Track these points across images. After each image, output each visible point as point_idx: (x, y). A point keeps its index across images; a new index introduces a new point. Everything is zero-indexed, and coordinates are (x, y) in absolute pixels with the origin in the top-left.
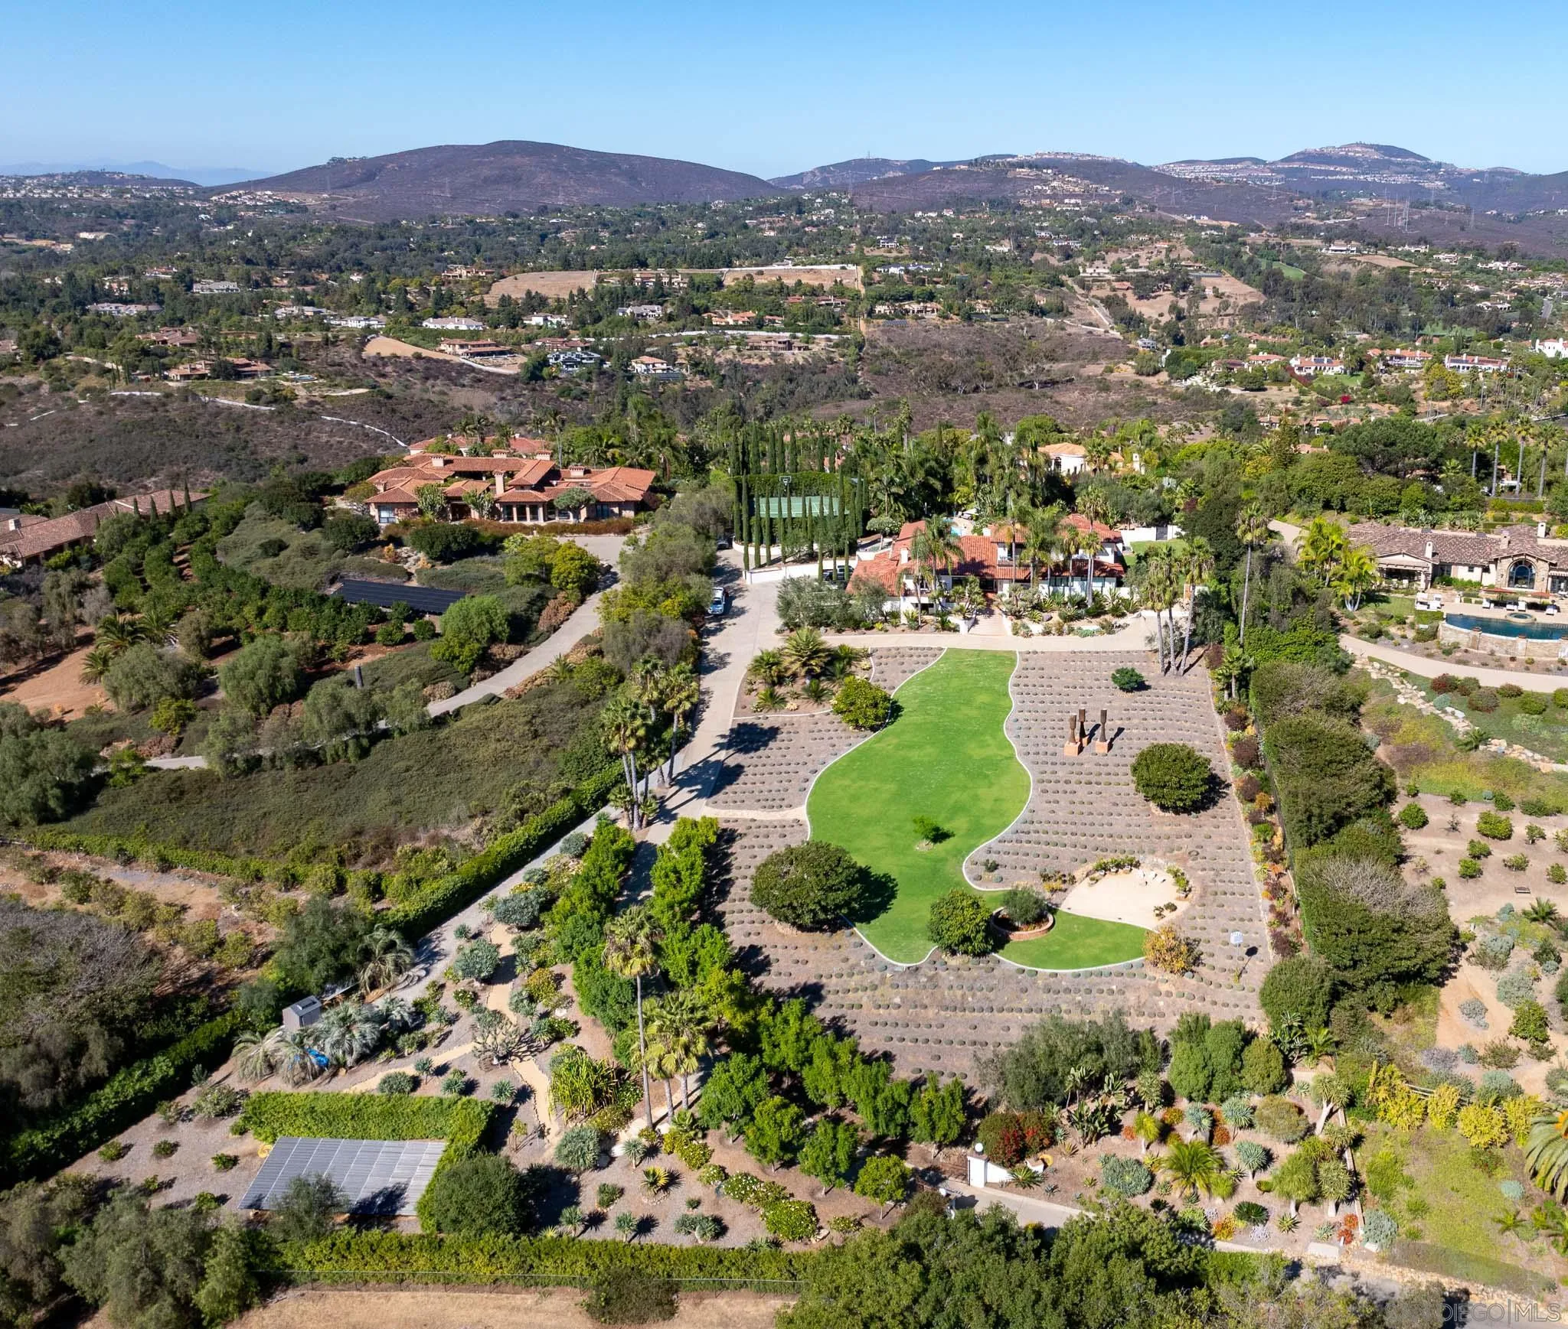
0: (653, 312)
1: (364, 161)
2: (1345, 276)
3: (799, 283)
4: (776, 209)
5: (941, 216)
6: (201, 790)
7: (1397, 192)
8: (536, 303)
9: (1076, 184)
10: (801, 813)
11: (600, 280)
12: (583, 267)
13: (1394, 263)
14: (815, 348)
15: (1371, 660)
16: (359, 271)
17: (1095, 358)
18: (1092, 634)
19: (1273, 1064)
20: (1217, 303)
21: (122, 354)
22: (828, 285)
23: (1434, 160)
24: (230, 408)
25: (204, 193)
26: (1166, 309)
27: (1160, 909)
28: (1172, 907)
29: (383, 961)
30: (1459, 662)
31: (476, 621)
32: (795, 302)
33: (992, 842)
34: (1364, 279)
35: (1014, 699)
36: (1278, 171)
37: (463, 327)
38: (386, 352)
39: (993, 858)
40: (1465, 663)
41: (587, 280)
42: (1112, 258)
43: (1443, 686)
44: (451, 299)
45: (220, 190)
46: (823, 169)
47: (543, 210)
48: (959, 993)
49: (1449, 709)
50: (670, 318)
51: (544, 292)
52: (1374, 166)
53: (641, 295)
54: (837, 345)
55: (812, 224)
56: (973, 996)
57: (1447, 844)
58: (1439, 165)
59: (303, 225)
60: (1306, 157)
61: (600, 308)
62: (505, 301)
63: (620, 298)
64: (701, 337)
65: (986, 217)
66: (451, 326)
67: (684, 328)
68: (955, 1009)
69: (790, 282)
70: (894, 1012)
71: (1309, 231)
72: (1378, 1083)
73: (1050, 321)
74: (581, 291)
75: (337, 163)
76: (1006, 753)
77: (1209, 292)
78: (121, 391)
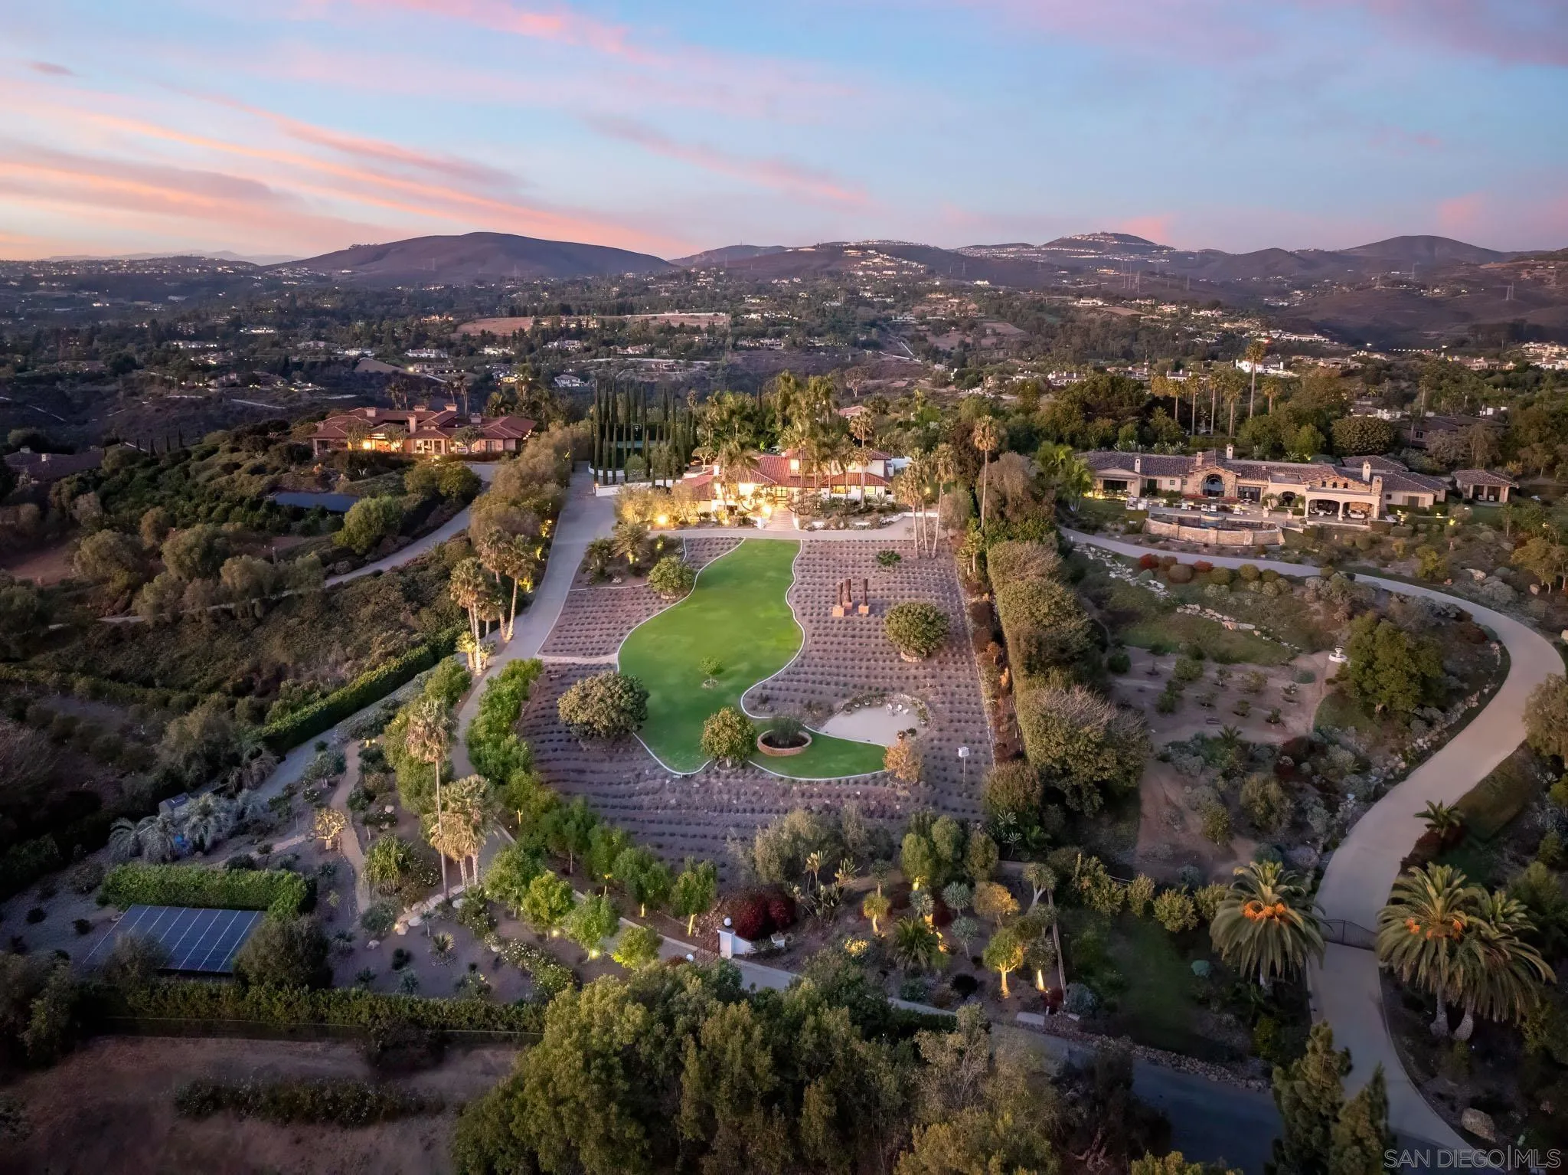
0: (574, 345)
1: (375, 247)
2: (1092, 321)
3: (682, 325)
4: (672, 277)
5: (791, 282)
6: (134, 637)
7: (1131, 267)
8: (489, 339)
9: (891, 261)
10: (613, 658)
11: (537, 322)
12: (525, 315)
13: (1128, 312)
14: (692, 370)
15: (1089, 546)
16: (363, 319)
17: (903, 376)
18: (864, 528)
19: (991, 854)
20: (994, 340)
21: (178, 370)
22: (704, 326)
23: (1159, 243)
24: (253, 407)
25: (259, 270)
26: (956, 344)
27: (904, 734)
28: (913, 732)
29: (249, 766)
30: (1162, 548)
31: (374, 515)
32: (681, 339)
33: (767, 681)
34: (1106, 324)
35: (796, 576)
36: (1043, 252)
37: (433, 356)
38: (372, 370)
39: (767, 692)
40: (1167, 549)
41: (527, 324)
42: (919, 308)
43: (1149, 564)
44: (425, 337)
45: (270, 268)
46: (707, 253)
47: (502, 280)
48: (726, 797)
49: (1152, 582)
50: (588, 349)
51: (494, 331)
52: (1115, 249)
53: (566, 334)
54: (708, 369)
55: (696, 288)
56: (738, 798)
57: (1148, 685)
58: (1163, 248)
59: (325, 287)
60: (1063, 242)
61: (535, 342)
62: (466, 337)
63: (549, 336)
64: (608, 363)
65: (825, 283)
66: (424, 355)
67: (595, 357)
68: (722, 811)
69: (676, 325)
70: (669, 812)
71: (1066, 291)
72: (1082, 873)
73: (869, 352)
74: (522, 330)
75: (356, 249)
76: (786, 614)
77: (988, 331)
78: (174, 395)
